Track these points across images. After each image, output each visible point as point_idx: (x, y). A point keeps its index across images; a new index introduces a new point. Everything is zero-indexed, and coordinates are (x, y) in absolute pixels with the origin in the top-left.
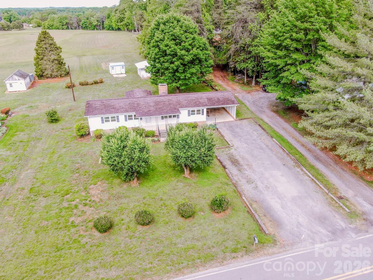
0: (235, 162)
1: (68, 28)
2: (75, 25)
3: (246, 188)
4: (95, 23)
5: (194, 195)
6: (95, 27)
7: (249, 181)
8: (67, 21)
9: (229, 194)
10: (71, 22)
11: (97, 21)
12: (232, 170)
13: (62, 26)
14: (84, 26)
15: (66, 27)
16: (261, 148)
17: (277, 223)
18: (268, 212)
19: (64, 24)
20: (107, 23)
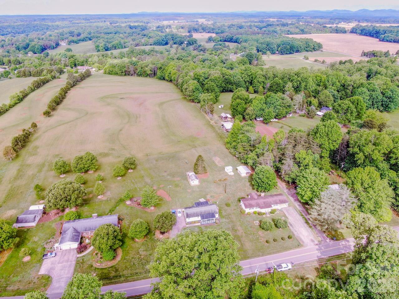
0: (291, 225)
1: (125, 75)
2: (132, 72)
3: (295, 233)
4: (149, 72)
5: (284, 235)
6: (148, 75)
7: (296, 231)
8: (126, 69)
9: (291, 234)
10: (129, 70)
11: (150, 70)
12: (291, 227)
13: (122, 73)
14: (139, 74)
15: (125, 73)
16: (297, 220)
17: (303, 242)
18: (301, 239)
19: (124, 71)
20: (159, 73)
